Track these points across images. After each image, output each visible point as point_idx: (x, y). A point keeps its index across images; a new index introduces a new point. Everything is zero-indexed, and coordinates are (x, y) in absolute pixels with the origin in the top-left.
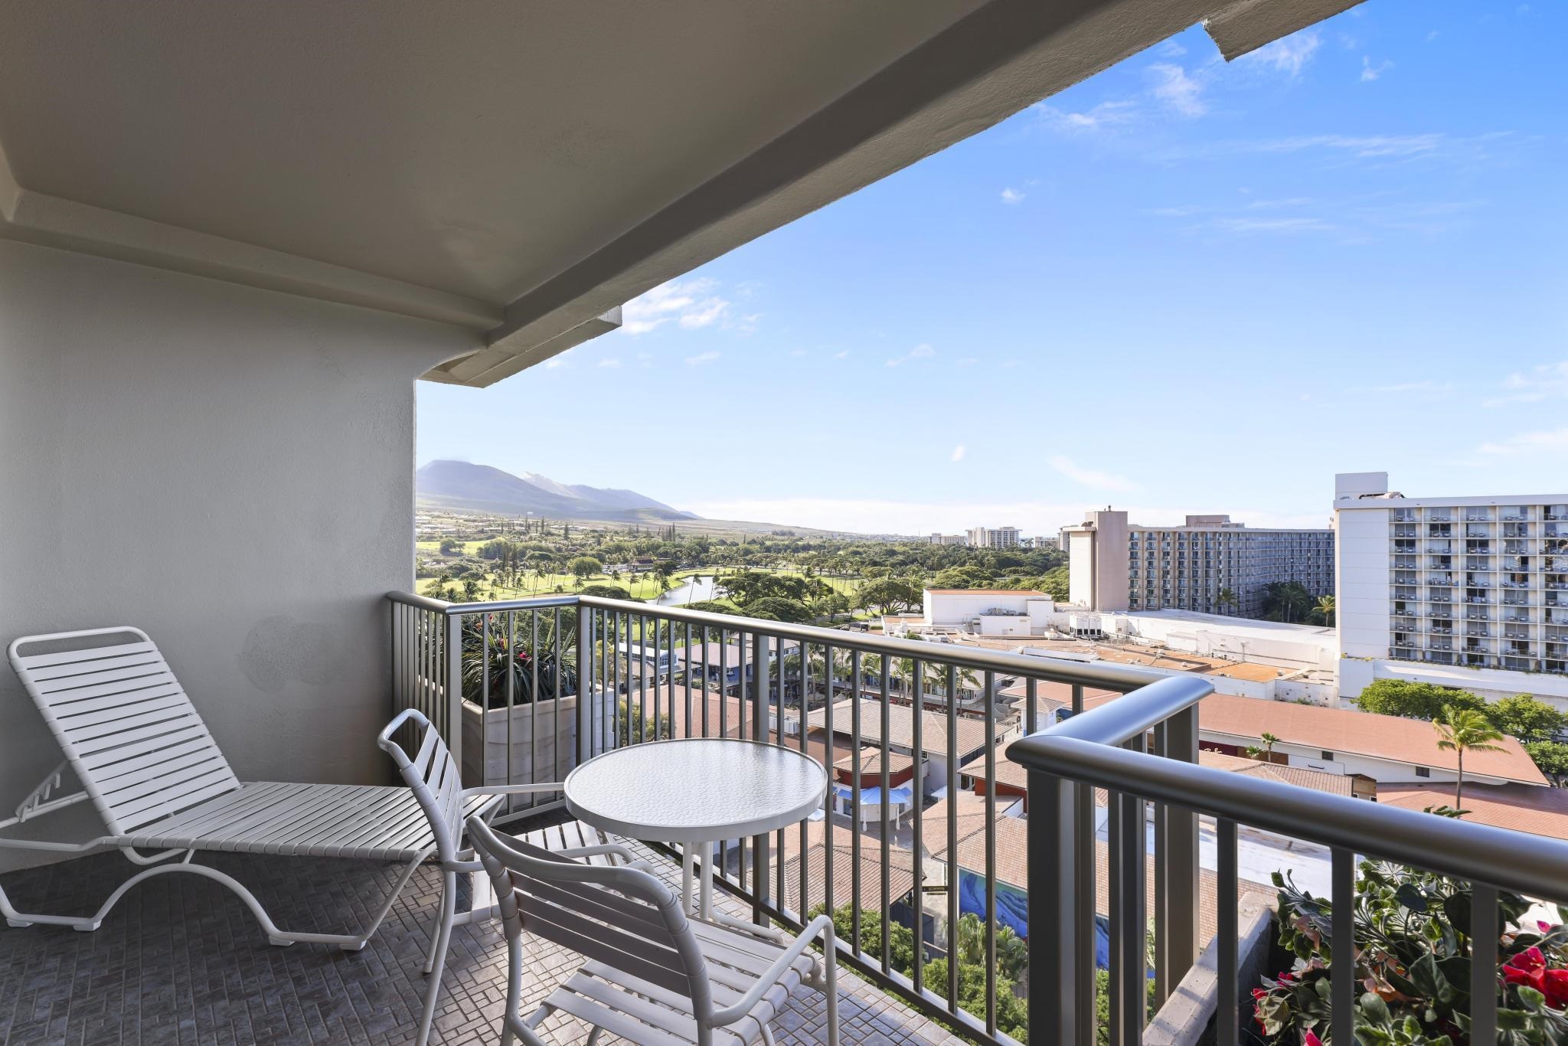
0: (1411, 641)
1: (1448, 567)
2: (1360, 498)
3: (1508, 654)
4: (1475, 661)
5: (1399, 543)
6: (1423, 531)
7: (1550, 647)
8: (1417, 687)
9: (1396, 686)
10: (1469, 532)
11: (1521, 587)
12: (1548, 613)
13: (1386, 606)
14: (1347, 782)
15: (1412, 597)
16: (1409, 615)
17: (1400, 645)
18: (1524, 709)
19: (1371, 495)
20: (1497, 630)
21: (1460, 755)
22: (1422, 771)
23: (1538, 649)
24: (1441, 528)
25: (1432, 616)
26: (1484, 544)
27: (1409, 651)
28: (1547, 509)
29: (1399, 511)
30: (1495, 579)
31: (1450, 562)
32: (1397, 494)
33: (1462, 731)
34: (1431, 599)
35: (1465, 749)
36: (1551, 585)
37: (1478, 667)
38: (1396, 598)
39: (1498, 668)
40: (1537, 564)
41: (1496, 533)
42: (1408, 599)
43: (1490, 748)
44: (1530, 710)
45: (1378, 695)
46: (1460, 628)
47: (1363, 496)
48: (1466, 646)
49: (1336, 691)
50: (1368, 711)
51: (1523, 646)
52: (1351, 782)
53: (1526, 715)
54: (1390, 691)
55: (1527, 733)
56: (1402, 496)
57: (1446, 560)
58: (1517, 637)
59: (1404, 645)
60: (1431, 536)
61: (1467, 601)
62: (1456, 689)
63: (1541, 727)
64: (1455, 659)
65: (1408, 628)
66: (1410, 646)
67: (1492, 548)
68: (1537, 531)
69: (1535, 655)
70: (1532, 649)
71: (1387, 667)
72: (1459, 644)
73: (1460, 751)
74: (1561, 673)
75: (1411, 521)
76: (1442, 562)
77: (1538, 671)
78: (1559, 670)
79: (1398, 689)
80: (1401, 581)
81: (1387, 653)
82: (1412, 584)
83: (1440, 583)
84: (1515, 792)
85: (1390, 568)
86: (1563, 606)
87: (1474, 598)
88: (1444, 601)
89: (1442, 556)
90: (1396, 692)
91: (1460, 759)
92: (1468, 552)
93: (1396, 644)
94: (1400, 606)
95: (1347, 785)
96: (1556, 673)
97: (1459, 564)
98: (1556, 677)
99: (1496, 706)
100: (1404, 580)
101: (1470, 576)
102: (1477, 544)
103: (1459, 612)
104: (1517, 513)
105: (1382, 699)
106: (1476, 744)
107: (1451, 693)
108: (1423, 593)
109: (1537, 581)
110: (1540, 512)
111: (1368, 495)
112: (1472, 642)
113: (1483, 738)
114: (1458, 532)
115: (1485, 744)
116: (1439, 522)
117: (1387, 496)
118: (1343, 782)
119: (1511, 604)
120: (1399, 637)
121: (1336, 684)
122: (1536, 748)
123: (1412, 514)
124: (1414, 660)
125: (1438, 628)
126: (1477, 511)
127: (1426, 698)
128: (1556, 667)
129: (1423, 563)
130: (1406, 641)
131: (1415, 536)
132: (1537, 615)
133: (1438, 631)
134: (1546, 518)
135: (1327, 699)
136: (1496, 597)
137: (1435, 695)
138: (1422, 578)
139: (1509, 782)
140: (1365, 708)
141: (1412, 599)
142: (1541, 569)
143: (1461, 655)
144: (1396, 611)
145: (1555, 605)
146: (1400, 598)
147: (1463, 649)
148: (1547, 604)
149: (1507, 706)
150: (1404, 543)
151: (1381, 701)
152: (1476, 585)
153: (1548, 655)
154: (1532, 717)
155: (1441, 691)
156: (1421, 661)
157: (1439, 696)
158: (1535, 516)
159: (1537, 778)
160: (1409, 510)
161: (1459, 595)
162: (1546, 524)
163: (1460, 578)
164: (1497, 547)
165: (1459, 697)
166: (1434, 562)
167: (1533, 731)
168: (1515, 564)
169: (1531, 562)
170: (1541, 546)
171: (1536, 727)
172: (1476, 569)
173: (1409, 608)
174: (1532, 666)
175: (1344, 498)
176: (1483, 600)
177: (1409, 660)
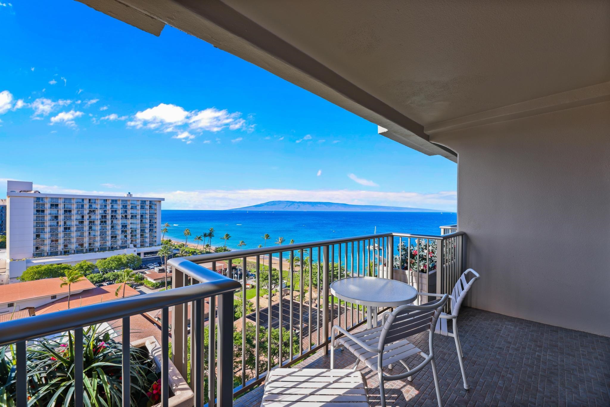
0: (42, 249)
1: (57, 220)
2: (20, 192)
3: (77, 248)
4: (66, 253)
5: (38, 211)
6: (48, 206)
7: (90, 244)
8: (47, 266)
9: (38, 268)
10: (65, 207)
11: (82, 225)
12: (90, 233)
13: (32, 236)
14: (26, 312)
15: (43, 232)
16: (41, 239)
17: (38, 252)
18: (84, 266)
19: (25, 191)
20: (74, 240)
21: (70, 286)
22: (54, 297)
23: (86, 245)
24: (54, 205)
25: (51, 239)
26: (70, 211)
27: (41, 253)
28: (90, 200)
29: (38, 199)
30: (74, 223)
31: (58, 218)
32: (37, 191)
33: (70, 277)
34: (50, 232)
35: (71, 283)
36: (90, 224)
37: (68, 255)
38: (36, 233)
39: (74, 254)
40: (86, 217)
41: (74, 207)
42: (41, 233)
43: (80, 280)
44: (85, 265)
45: (30, 273)
46: (61, 241)
47: (22, 191)
48: (63, 248)
49: (7, 276)
50: (25, 281)
51: (82, 245)
52: (28, 311)
53: (84, 267)
54: (35, 271)
55: (85, 273)
56: (39, 192)
57: (56, 217)
58: (80, 242)
59: (39, 251)
60: (51, 208)
61: (64, 232)
62: (61, 264)
63: (89, 270)
64: (59, 253)
65: (41, 244)
66: (41, 251)
67: (72, 212)
68: (87, 206)
69: (86, 247)
70: (85, 245)
71: (33, 261)
72: (61, 248)
73: (70, 285)
74: (93, 252)
75: (43, 202)
76: (55, 218)
77: (86, 252)
78: (92, 251)
79: (39, 269)
80: (38, 226)
81: (32, 255)
82: (43, 227)
83: (54, 226)
84: (86, 293)
85: (34, 221)
86: (94, 231)
87: (66, 230)
88: (56, 232)
89: (55, 216)
90: (38, 270)
91: (70, 288)
92: (64, 214)
93: (36, 251)
94: (38, 236)
95: (27, 313)
96: (91, 252)
97: (61, 218)
98: (92, 253)
99: (75, 266)
100: (40, 226)
101: (65, 223)
102: (68, 211)
103: (61, 235)
104: (81, 201)
105: (32, 274)
106: (75, 280)
107: (59, 266)
108: (47, 230)
109: (86, 223)
110: (88, 201)
111: (24, 191)
112: (65, 246)
113: (77, 278)
114: (61, 206)
115: (79, 279)
116: (54, 203)
117: (33, 192)
118: (25, 312)
119: (79, 231)
120: (37, 248)
121: (8, 273)
122: (89, 277)
123: (43, 200)
124: (44, 256)
125: (53, 243)
126: (68, 199)
127: (50, 269)
128: (91, 250)
129: (48, 218)
130: (40, 249)
131: (45, 208)
132: (86, 234)
133: (53, 244)
134: (89, 203)
135: (2, 281)
136: (74, 229)
137: (54, 268)
138: (47, 224)
139: (83, 291)
140: (24, 280)
141: (43, 233)
142: (88, 219)
143: (62, 251)
144: (36, 238)
145: (92, 230)
146: (38, 233)
147: (62, 249)
148: (89, 230)
149: (79, 266)
150: (40, 211)
151: (31, 276)
152: (67, 226)
153: (89, 247)
154: (86, 268)
155: (56, 266)
156: (47, 256)
157: (55, 268)
158: (86, 202)
159: (92, 286)
160: (42, 198)
161: (61, 229)
162: (89, 205)
163: (61, 223)
164: (74, 212)
165: (63, 267)
166: (52, 218)
167: (87, 272)
168: (79, 217)
169: (85, 217)
170: (87, 211)
171: (87, 270)
172: (67, 220)
173: (41, 236)
174: (85, 251)
175: (12, 191)
176: (70, 231)
177: (42, 257)
